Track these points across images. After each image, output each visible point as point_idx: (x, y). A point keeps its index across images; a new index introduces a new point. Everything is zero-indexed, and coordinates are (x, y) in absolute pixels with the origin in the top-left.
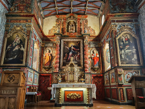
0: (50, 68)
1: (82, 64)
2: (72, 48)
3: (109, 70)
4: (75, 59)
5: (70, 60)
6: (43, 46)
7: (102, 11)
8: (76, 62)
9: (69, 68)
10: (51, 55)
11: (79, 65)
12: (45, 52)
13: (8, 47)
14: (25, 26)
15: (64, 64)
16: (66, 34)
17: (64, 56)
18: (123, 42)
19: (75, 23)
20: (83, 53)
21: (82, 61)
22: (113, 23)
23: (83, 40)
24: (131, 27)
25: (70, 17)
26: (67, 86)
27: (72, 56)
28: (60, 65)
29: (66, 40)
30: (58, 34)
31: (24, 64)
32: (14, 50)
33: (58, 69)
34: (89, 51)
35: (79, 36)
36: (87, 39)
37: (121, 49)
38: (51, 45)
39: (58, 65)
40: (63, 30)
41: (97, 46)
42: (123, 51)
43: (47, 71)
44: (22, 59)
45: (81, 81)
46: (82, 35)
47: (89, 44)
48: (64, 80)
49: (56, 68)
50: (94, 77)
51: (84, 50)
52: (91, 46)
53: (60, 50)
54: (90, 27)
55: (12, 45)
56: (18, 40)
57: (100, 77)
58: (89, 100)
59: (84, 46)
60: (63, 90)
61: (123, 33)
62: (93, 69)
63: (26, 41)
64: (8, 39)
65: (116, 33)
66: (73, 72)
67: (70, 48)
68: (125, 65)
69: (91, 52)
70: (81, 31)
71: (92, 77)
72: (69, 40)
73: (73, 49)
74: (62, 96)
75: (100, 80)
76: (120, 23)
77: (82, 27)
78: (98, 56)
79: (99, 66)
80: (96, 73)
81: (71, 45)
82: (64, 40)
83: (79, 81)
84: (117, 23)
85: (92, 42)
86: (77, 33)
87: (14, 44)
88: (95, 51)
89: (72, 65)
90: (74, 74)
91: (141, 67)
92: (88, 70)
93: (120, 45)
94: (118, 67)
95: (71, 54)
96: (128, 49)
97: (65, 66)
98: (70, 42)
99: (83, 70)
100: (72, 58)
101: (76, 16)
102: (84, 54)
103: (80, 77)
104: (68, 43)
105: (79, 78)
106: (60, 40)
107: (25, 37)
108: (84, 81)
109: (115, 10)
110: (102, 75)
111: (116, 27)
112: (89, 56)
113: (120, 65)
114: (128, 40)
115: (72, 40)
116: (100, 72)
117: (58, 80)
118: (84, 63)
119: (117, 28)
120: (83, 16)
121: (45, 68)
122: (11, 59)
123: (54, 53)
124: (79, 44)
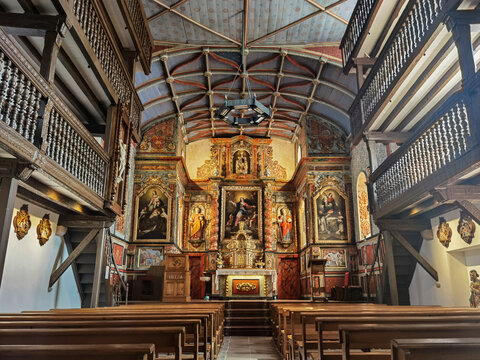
0: (201, 242)
1: (260, 234)
2: (243, 203)
3: (305, 248)
4: (248, 226)
5: (237, 228)
6: (188, 200)
7: (298, 135)
8: (249, 231)
9: (237, 242)
10: (204, 218)
11: (255, 237)
12: (192, 211)
13: (142, 212)
14: (167, 176)
15: (228, 236)
16: (231, 177)
17: (227, 219)
18: (324, 204)
19: (248, 155)
20: (263, 214)
21: (260, 229)
22: (310, 172)
23: (263, 189)
24: (338, 180)
25: (239, 142)
26: (237, 273)
27: (242, 219)
28: (219, 237)
29: (231, 188)
30: (216, 179)
31: (168, 240)
32: (151, 217)
33: (216, 244)
34: (274, 209)
35: (255, 182)
36: (270, 188)
37: (320, 216)
38: (203, 198)
39: (216, 237)
40: (224, 168)
41: (288, 200)
42: (323, 219)
43: (197, 247)
44: (165, 231)
45: (258, 266)
46: (261, 181)
47: (275, 196)
48: (227, 265)
49: (212, 243)
50: (282, 259)
51: (264, 209)
52: (278, 200)
53: (220, 208)
54: (276, 163)
55: (148, 208)
56: (155, 201)
57: (294, 259)
58: (267, 292)
59: (264, 201)
60: (230, 278)
61: (325, 189)
62: (280, 244)
63: (170, 203)
64: (141, 199)
65: (314, 189)
66: (243, 250)
67: (239, 204)
68: (323, 242)
69: (277, 213)
70: (259, 171)
71: (279, 260)
72: (237, 188)
73: (245, 207)
74: (230, 286)
75: (294, 264)
76: (322, 172)
77: (261, 163)
78: (290, 220)
79: (292, 238)
80: (286, 251)
81: (241, 197)
82: (227, 188)
83: (254, 266)
84: (316, 172)
85: (279, 193)
86: (251, 176)
87: (151, 208)
88: (284, 211)
89: (242, 237)
90: (245, 253)
91: (347, 244)
92: (272, 246)
93: (318, 209)
94: (314, 244)
95: (239, 215)
96: (332, 215)
97: (230, 238)
98: (239, 192)
99: (263, 245)
100: (242, 225)
101: (251, 141)
102: (264, 217)
103: (257, 258)
104: (234, 193)
105: (254, 261)
106: (220, 189)
107: (167, 194)
108: (264, 267)
109: (315, 147)
110: (296, 255)
111: (314, 178)
112: (274, 220)
113: (317, 241)
114: (333, 201)
115: (242, 188)
116: (292, 250)
117: (217, 264)
118: (264, 233)
119: (316, 179)
120: (263, 141)
121: (192, 243)
122: (148, 231)
123: (209, 213)
124: (256, 196)
